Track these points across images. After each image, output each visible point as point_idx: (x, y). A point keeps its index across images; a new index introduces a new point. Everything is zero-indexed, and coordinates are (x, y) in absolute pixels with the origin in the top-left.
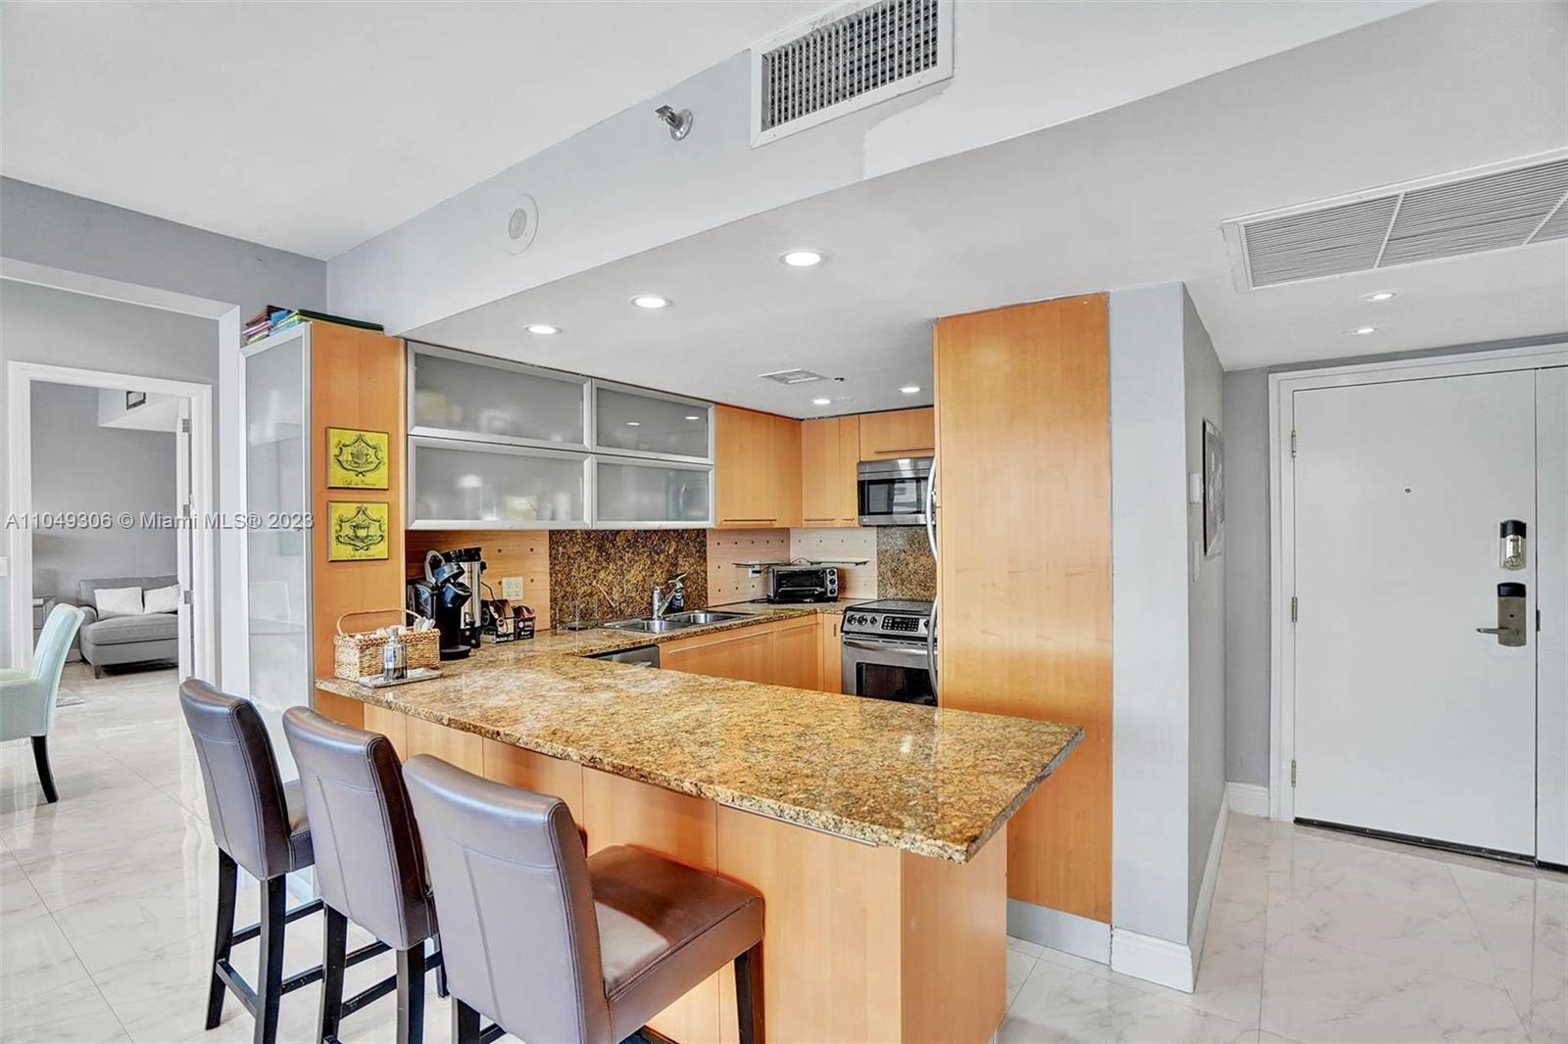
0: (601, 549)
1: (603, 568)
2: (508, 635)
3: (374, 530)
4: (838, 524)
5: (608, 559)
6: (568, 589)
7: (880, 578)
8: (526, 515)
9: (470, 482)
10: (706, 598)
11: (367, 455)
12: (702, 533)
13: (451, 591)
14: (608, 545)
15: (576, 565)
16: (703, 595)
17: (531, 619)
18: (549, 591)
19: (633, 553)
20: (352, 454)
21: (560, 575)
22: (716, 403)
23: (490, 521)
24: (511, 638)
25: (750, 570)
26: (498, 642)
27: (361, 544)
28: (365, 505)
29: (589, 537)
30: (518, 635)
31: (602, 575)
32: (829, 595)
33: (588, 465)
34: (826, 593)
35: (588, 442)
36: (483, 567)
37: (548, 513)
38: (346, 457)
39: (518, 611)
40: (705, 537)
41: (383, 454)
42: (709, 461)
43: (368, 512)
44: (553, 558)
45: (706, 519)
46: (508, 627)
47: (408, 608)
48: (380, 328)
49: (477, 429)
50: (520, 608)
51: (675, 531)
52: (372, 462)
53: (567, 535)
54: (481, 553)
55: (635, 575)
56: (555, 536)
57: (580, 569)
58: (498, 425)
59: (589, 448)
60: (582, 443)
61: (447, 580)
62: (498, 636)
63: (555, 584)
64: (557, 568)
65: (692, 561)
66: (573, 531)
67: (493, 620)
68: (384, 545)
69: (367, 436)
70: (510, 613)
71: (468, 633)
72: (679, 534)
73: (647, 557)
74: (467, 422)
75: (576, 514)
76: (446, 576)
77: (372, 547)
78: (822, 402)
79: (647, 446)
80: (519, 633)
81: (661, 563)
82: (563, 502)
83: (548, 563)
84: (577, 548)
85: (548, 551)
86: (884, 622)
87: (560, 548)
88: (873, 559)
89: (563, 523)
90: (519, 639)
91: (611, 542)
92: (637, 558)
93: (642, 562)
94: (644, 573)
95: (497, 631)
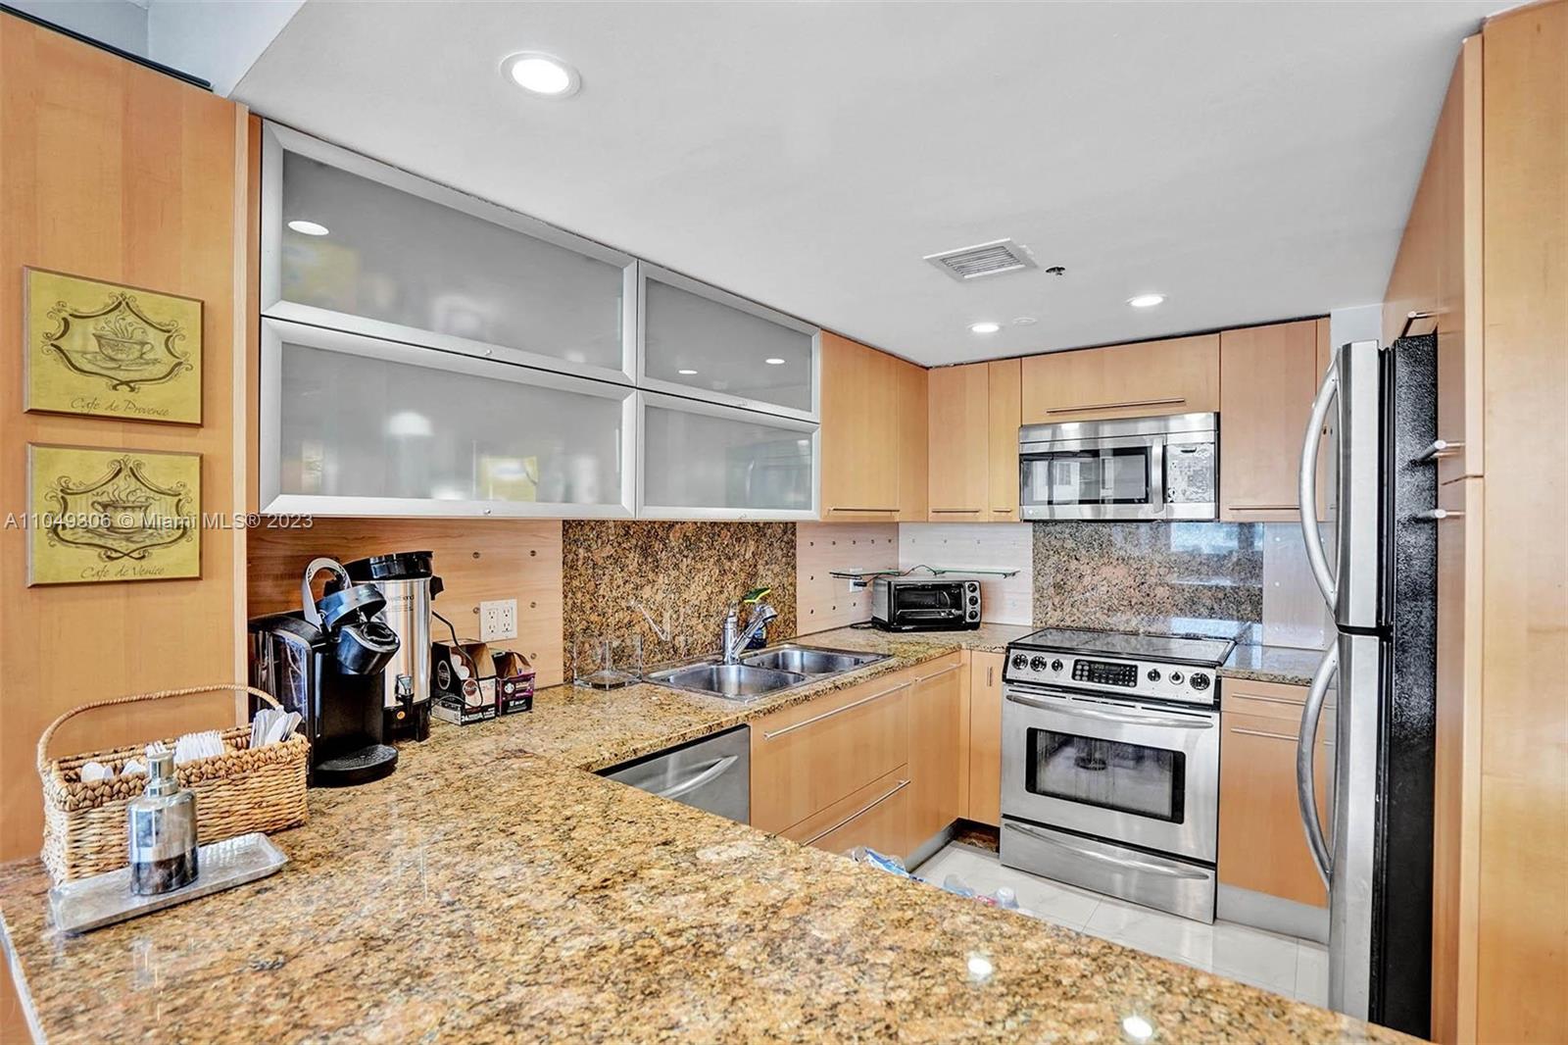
0: (645, 551)
1: (649, 581)
2: (484, 709)
3: (161, 513)
4: (983, 517)
5: (656, 569)
6: (594, 617)
7: (1037, 596)
8: (514, 492)
9: (409, 424)
10: (795, 623)
11: (143, 344)
12: (790, 528)
13: (355, 639)
14: (658, 546)
15: (606, 579)
16: (791, 623)
17: (527, 678)
18: (562, 622)
19: (694, 558)
20: (99, 338)
21: (579, 595)
22: (823, 329)
23: (447, 501)
24: (491, 712)
25: (852, 581)
26: (463, 724)
27: (123, 546)
28: (134, 457)
29: (627, 533)
30: (503, 707)
31: (647, 592)
32: (968, 620)
33: (630, 407)
34: (962, 617)
35: (630, 367)
36: (436, 586)
37: (560, 489)
38: (81, 340)
39: (503, 662)
40: (794, 534)
41: (188, 346)
42: (814, 415)
43: (145, 473)
44: (569, 565)
45: (807, 506)
46: (486, 693)
47: (252, 682)
48: (204, 85)
49: (424, 324)
50: (509, 655)
51: (755, 524)
52: (155, 361)
53: (593, 529)
54: (433, 563)
55: (697, 592)
56: (572, 530)
57: (612, 585)
58: (467, 322)
59: (634, 381)
60: (621, 370)
61: (351, 618)
62: (465, 712)
63: (572, 609)
64: (575, 583)
65: (777, 569)
66: (603, 522)
67: (456, 683)
68: (189, 548)
69: (144, 302)
70: (488, 667)
71: (401, 715)
72: (760, 529)
73: (715, 564)
74: (407, 308)
75: (608, 490)
76: (343, 610)
77: (155, 551)
78: (986, 328)
79: (725, 386)
80: (506, 705)
81: (735, 574)
82: (585, 470)
83: (562, 575)
84: (608, 550)
85: (561, 556)
86: (1075, 669)
87: (581, 551)
88: (1027, 569)
89: (586, 507)
90: (505, 713)
91: (662, 540)
92: (699, 566)
93: (707, 572)
94: (709, 590)
95: (463, 704)
